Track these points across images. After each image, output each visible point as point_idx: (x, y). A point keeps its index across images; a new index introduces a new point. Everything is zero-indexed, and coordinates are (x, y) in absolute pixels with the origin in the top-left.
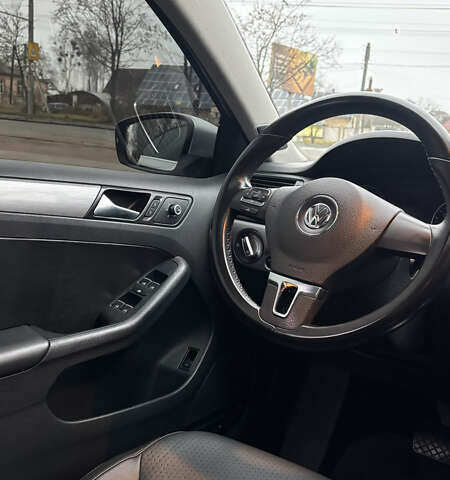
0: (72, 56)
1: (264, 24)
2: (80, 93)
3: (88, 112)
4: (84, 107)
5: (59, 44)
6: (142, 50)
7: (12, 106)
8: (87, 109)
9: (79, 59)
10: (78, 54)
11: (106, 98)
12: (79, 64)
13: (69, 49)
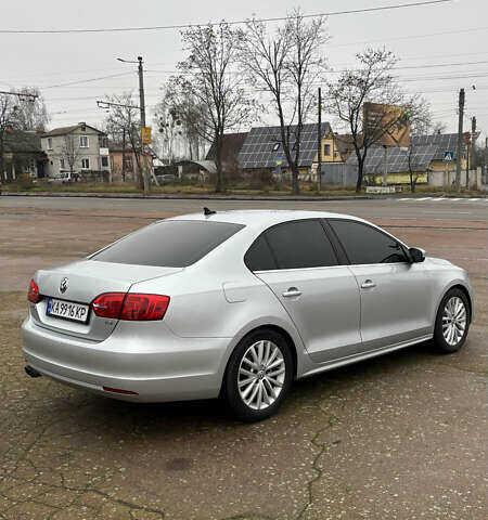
0: (173, 126)
1: (354, 88)
2: (184, 163)
3: (194, 182)
4: (190, 176)
5: (159, 116)
6: (242, 125)
7: (125, 184)
8: (193, 178)
9: (180, 128)
10: (179, 123)
11: (210, 165)
12: (180, 133)
13: (169, 120)
